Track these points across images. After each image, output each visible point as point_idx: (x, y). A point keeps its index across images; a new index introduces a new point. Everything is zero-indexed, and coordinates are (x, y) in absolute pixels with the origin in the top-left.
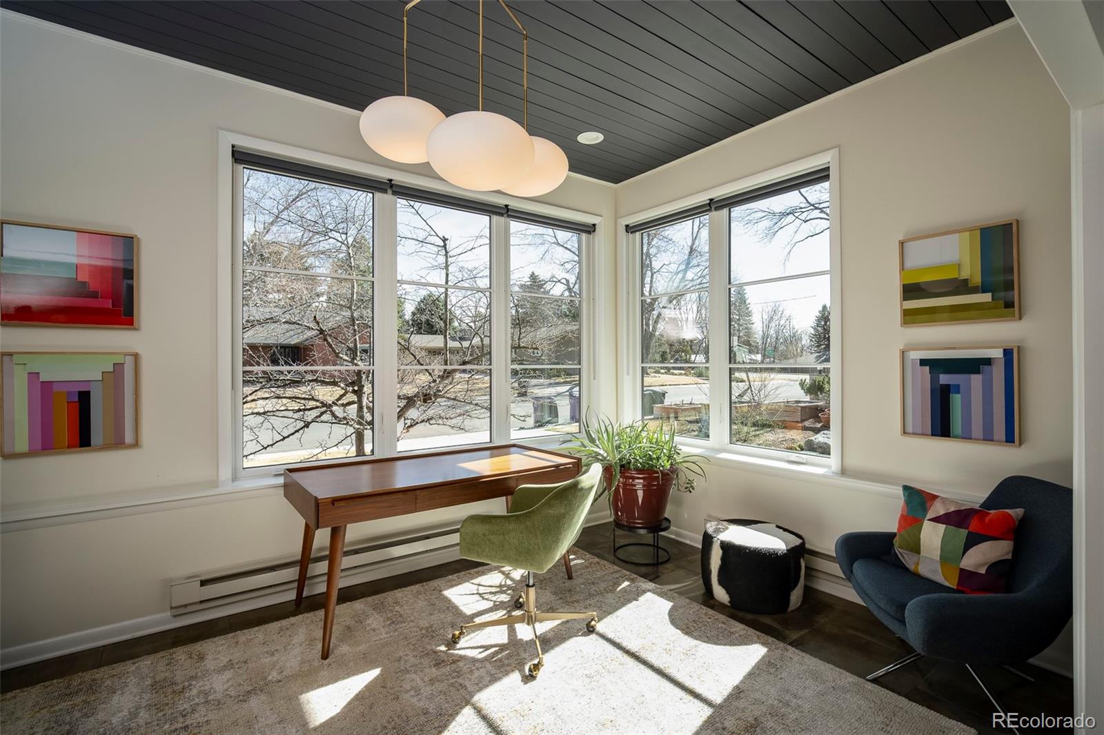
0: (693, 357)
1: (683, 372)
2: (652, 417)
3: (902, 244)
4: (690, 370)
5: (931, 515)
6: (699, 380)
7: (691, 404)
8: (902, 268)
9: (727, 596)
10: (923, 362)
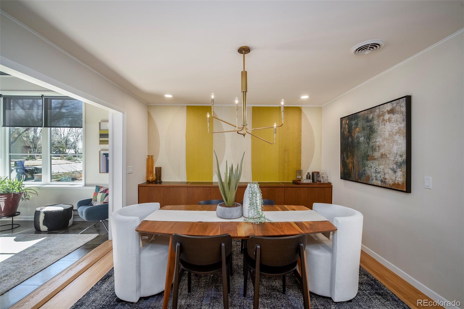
0: (67, 151)
1: (60, 158)
2: (34, 180)
3: (100, 123)
4: (64, 157)
5: (100, 191)
6: (68, 162)
7: (58, 173)
8: (100, 129)
9: (47, 228)
10: (104, 154)
